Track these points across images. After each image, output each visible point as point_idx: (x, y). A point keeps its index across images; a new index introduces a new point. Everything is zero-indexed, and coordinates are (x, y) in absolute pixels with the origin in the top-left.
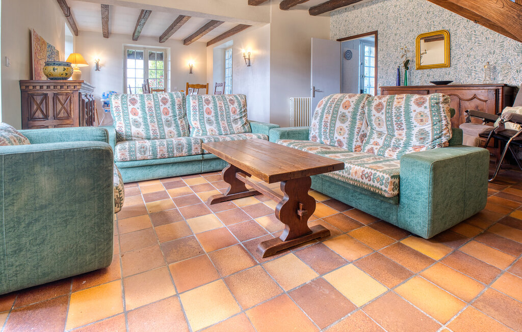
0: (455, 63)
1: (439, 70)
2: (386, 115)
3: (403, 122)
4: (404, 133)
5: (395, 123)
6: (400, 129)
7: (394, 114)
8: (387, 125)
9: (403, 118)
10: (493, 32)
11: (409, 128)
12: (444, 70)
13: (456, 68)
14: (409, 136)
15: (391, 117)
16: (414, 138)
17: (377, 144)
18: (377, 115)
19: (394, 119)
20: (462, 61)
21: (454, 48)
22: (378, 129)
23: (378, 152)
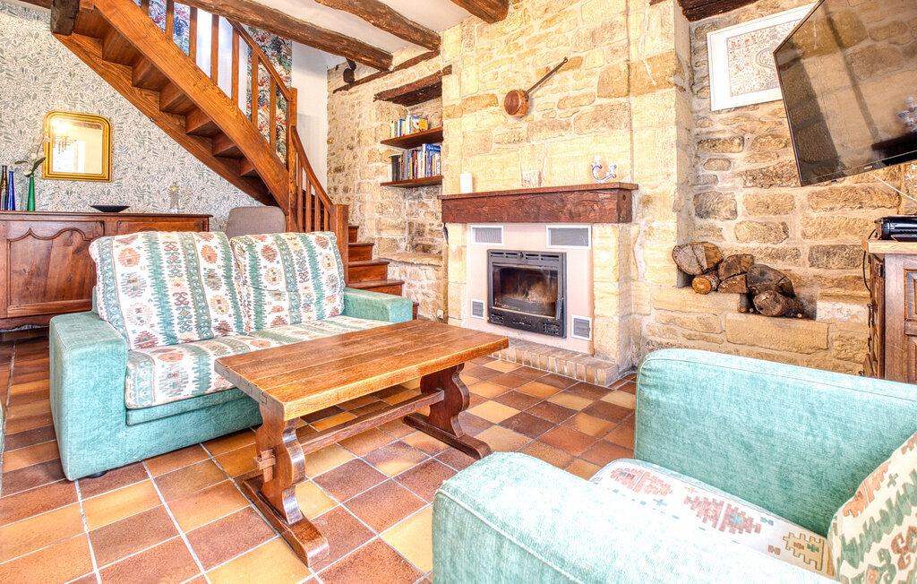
0: (119, 176)
1: (91, 184)
2: (284, 264)
3: (309, 270)
4: (310, 284)
5: (297, 273)
6: (305, 280)
7: (295, 262)
8: (286, 278)
9: (308, 265)
10: (173, 141)
11: (316, 276)
12: (99, 185)
13: (119, 185)
14: (318, 287)
15: (292, 265)
16: (324, 287)
17: (279, 310)
18: (270, 265)
19: (297, 268)
20: (129, 175)
21: (117, 151)
22: (270, 287)
23: (291, 320)
